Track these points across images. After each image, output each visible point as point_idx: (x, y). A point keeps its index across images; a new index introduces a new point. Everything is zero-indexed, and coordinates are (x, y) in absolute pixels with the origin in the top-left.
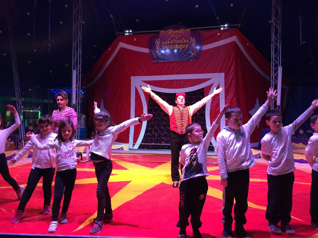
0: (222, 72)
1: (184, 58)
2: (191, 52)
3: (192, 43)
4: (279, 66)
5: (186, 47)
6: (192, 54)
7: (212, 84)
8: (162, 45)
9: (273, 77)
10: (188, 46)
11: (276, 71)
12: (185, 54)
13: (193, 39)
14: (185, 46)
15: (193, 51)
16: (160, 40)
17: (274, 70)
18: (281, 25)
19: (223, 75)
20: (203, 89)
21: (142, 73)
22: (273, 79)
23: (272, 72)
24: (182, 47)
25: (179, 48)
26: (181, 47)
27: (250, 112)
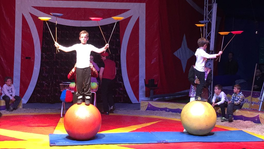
0: (144, 3)
4: (214, 3)
7: (130, 17)
9: (207, 16)
11: (210, 8)
17: (208, 6)
19: (143, 5)
20: (118, 23)
22: (207, 18)
23: (206, 9)
27: (175, 54)
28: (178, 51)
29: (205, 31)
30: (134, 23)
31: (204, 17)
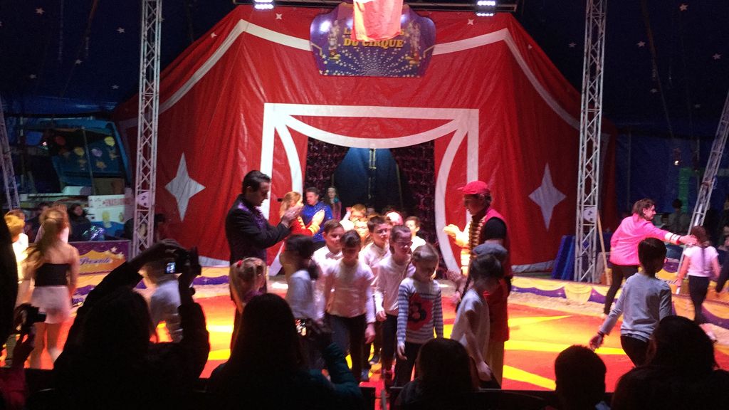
0: (475, 108)
1: (392, 69)
2: (407, 58)
3: (413, 38)
5: (398, 46)
6: (411, 62)
7: (453, 133)
8: (344, 36)
9: (586, 128)
10: (403, 43)
12: (395, 60)
13: (415, 28)
14: (397, 42)
15: (413, 56)
16: (339, 23)
17: (588, 113)
18: (604, 21)
19: (475, 113)
20: (432, 142)
21: (291, 97)
23: (584, 118)
24: (388, 46)
25: (383, 46)
26: (387, 44)
27: (532, 196)
28: (536, 191)
29: (582, 154)
30: (460, 142)
31: (581, 131)
